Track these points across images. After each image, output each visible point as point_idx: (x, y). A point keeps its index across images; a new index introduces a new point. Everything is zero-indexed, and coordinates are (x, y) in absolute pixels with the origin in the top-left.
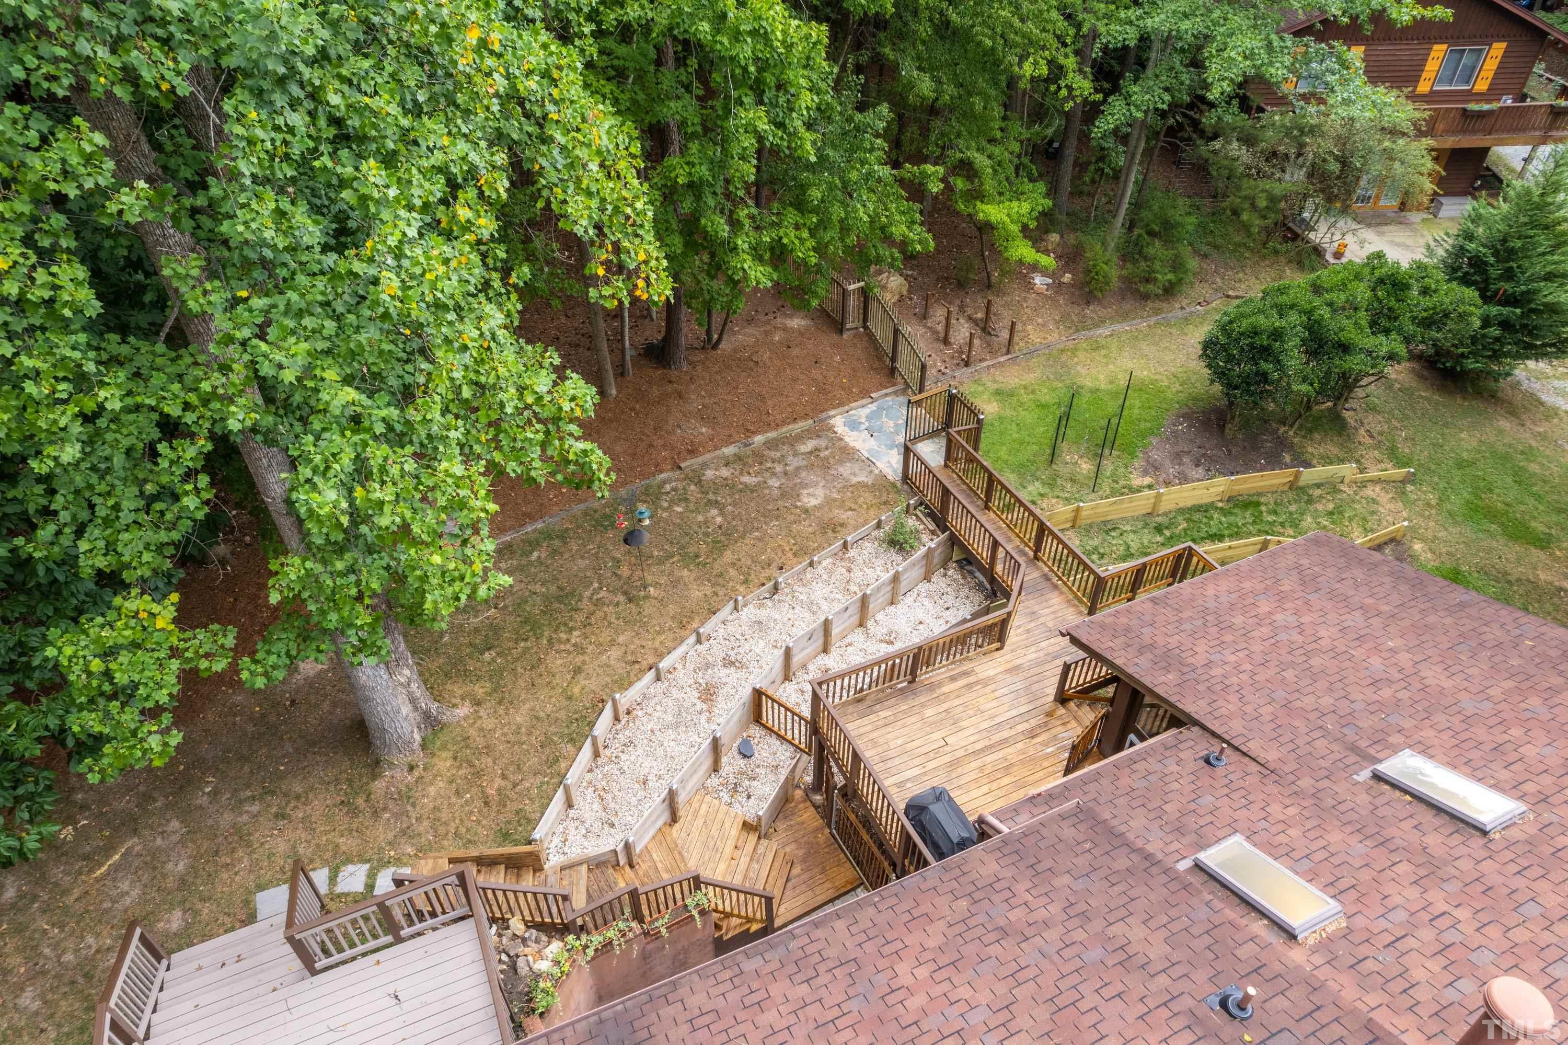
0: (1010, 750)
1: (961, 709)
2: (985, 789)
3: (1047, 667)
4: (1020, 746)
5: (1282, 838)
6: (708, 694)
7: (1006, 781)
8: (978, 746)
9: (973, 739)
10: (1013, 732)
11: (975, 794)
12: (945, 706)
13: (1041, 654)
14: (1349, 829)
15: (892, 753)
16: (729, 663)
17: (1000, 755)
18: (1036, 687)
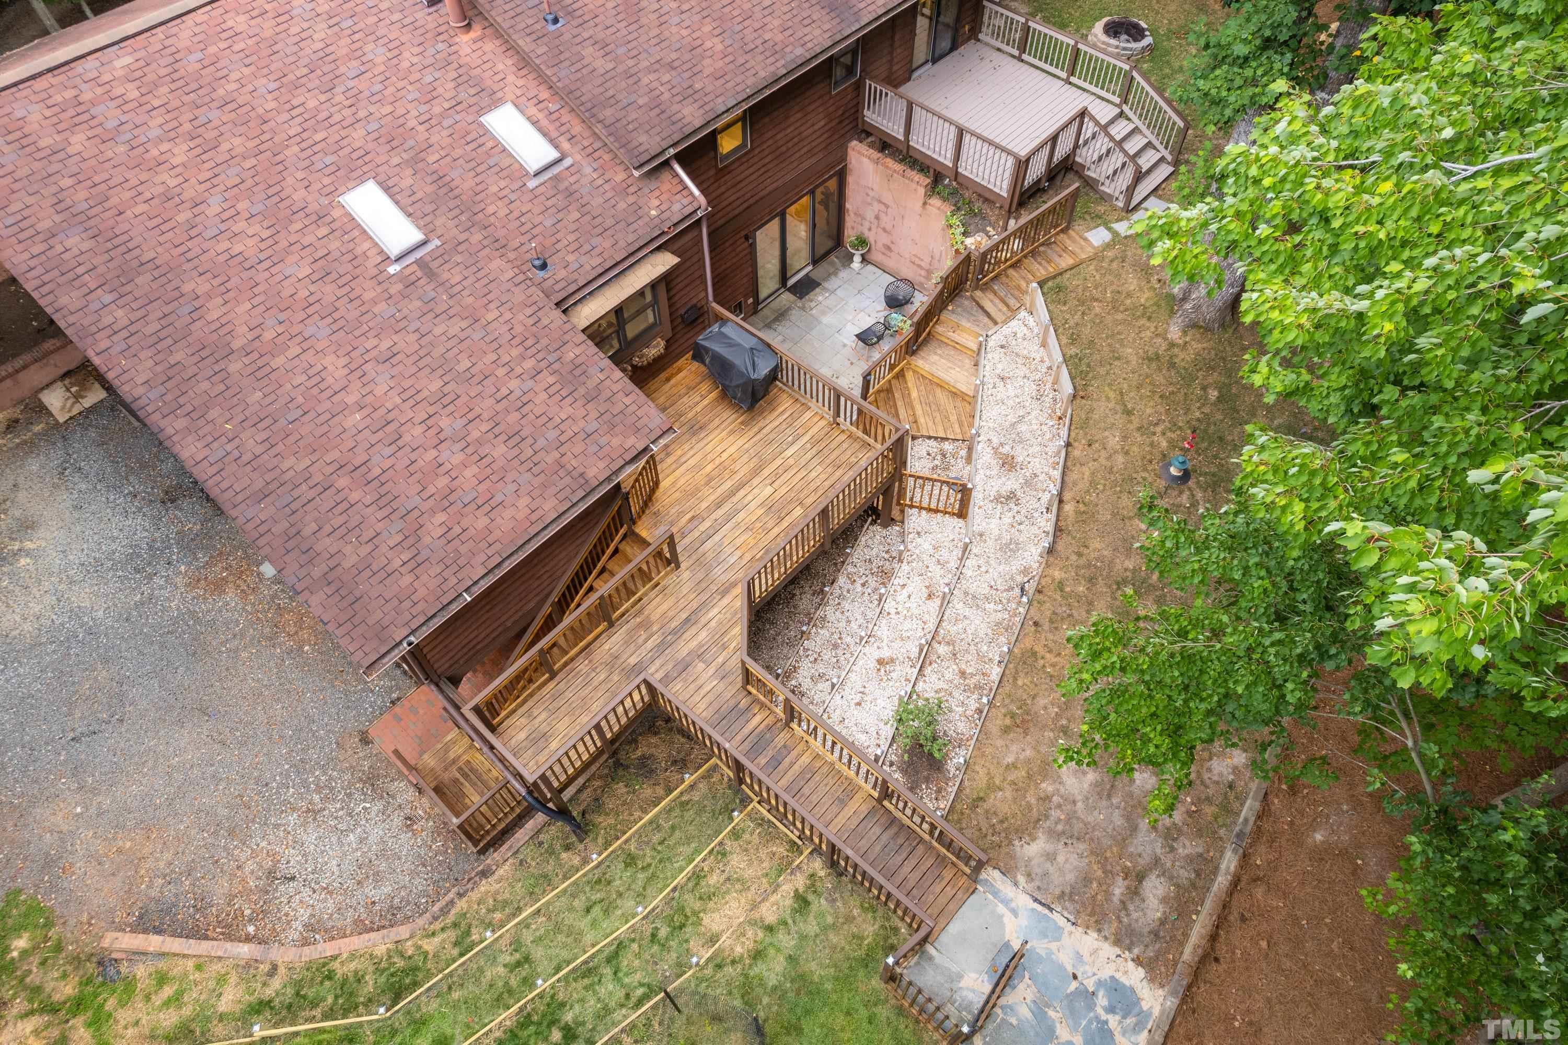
0: (712, 498)
1: (769, 526)
2: (725, 456)
3: (695, 605)
4: (704, 505)
5: (503, 184)
6: (1008, 463)
7: (709, 468)
8: (742, 493)
9: (750, 497)
10: (714, 516)
11: (732, 450)
12: (785, 524)
13: (703, 620)
14: (456, 192)
15: (817, 460)
16: (1012, 497)
17: (720, 491)
18: (700, 575)
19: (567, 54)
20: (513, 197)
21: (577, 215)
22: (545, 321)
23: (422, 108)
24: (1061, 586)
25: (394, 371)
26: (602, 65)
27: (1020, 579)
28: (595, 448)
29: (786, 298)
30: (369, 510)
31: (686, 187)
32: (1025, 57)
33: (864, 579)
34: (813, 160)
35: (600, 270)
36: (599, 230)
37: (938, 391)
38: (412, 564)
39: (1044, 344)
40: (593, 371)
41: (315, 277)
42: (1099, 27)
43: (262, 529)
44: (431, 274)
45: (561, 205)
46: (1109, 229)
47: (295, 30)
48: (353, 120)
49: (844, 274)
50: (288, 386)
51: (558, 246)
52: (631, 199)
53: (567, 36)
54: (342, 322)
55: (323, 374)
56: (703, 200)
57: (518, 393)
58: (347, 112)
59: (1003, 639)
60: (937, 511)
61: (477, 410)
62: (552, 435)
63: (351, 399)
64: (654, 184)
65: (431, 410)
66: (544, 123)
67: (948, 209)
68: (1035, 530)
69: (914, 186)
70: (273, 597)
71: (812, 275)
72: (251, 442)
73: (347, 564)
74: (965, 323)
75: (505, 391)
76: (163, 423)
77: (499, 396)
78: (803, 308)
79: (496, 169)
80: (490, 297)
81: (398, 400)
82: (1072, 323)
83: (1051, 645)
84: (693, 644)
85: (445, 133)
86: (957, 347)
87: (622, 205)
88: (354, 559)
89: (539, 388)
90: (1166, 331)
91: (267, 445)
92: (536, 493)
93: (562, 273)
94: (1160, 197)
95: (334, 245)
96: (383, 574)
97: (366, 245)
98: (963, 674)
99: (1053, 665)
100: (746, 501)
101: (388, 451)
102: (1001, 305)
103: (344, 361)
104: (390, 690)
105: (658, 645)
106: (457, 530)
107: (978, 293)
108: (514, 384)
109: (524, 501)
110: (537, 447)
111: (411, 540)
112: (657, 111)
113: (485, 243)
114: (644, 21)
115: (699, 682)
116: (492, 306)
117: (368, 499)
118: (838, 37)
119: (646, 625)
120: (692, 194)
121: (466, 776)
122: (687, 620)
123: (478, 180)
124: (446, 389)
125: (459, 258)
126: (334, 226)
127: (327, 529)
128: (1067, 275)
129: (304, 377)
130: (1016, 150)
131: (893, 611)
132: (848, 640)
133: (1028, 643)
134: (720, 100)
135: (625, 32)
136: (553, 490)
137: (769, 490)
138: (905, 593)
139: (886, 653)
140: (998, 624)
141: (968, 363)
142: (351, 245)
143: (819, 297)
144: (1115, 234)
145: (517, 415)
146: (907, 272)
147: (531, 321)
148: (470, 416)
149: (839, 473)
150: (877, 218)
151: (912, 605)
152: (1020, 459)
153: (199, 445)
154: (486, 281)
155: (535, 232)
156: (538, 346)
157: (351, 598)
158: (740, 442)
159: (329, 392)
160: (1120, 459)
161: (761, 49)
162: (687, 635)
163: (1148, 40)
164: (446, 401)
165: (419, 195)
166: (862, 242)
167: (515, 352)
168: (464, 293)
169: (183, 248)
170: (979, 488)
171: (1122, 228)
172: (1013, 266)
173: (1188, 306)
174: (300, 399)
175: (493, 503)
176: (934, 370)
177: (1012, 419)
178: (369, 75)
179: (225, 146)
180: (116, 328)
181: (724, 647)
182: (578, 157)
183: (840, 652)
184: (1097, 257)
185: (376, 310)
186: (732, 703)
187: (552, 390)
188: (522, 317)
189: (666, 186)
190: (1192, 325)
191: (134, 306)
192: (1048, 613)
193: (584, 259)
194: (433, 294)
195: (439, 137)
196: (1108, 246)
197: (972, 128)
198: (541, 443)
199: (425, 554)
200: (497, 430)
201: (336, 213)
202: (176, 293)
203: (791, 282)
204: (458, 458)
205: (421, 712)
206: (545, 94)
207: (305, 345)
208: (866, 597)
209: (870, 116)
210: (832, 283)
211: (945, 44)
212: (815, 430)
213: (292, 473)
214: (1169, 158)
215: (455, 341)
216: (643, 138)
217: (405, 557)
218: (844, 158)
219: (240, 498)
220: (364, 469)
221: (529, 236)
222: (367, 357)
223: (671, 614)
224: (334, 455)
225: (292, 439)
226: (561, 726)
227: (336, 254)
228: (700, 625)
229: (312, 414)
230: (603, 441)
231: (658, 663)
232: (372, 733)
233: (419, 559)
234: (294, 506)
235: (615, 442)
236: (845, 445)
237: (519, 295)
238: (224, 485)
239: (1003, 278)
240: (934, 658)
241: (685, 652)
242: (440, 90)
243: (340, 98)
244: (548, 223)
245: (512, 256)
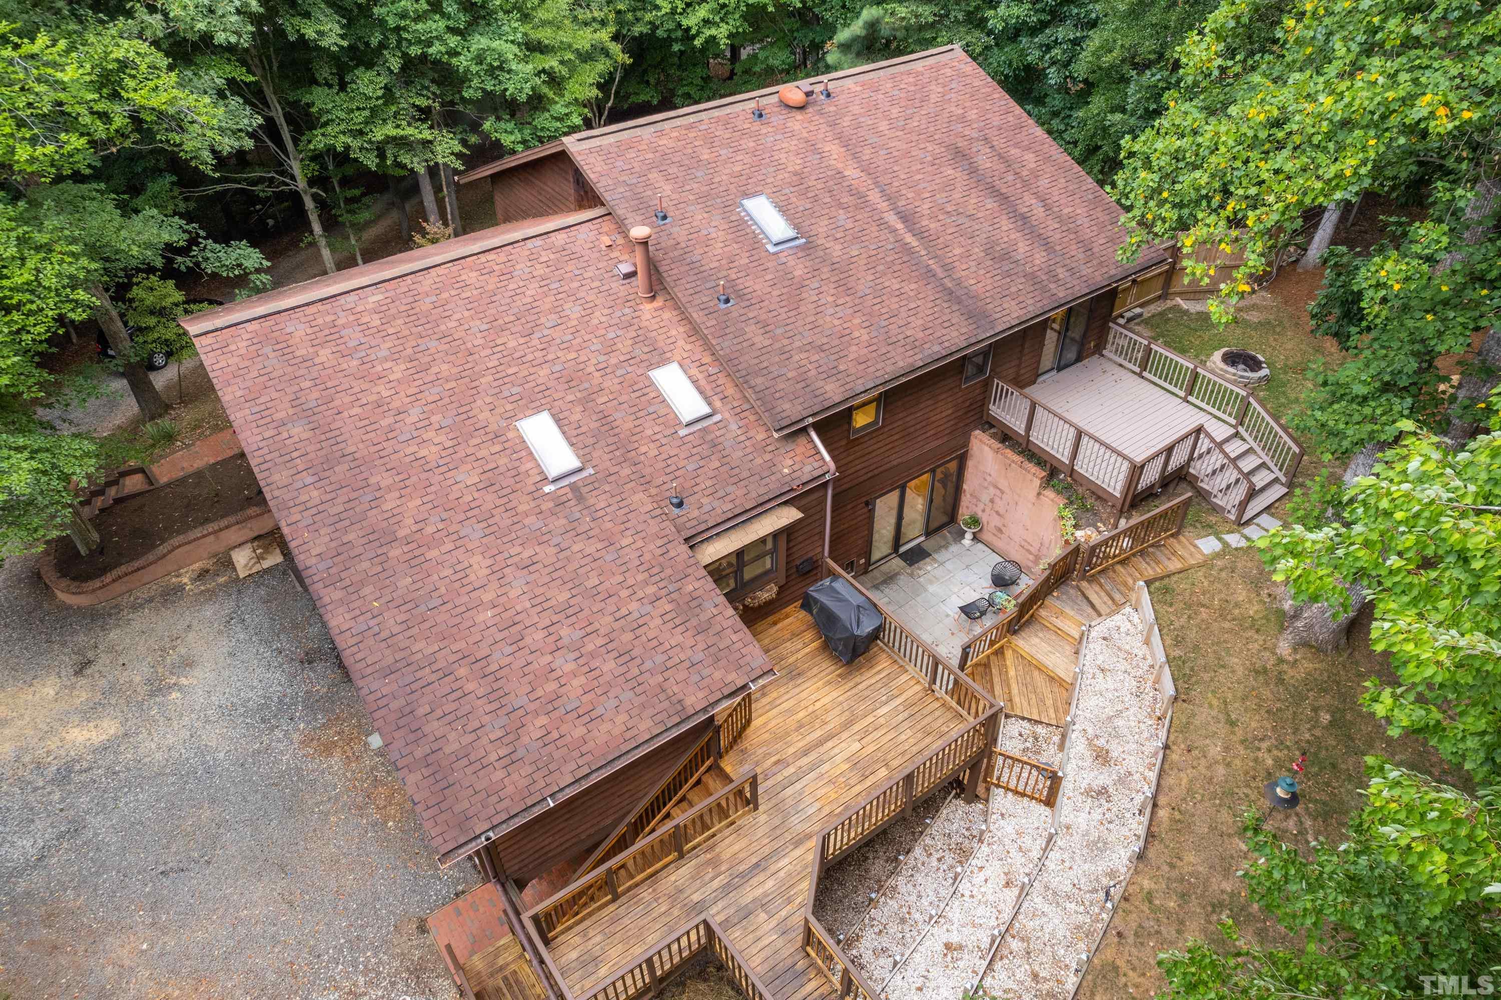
0: (800, 744)
1: (853, 781)
2: (818, 705)
3: (766, 850)
4: (791, 750)
6: (1102, 757)
7: (801, 715)
8: (830, 744)
9: (836, 750)
10: (798, 764)
11: (827, 700)
12: (868, 783)
13: (773, 868)
14: (616, 431)
15: (906, 724)
16: (1102, 792)
17: (809, 739)
18: (777, 821)
19: (732, 329)
20: (664, 441)
21: (718, 464)
22: (672, 554)
23: (602, 358)
24: (1149, 897)
25: (530, 578)
26: (760, 340)
27: (1105, 881)
28: (696, 678)
29: (897, 563)
30: (480, 702)
31: (818, 452)
32: (1145, 374)
33: (941, 854)
34: (940, 442)
35: (730, 515)
36: (735, 479)
37: (1036, 673)
38: (507, 761)
39: (1147, 642)
40: (708, 605)
41: (480, 486)
42: (1217, 356)
43: (381, 703)
44: (580, 498)
45: (705, 453)
46: (1220, 539)
47: (511, 287)
48: (542, 360)
49: (954, 548)
50: (435, 577)
51: (696, 489)
52: (767, 457)
53: (735, 314)
54: (495, 528)
55: (468, 571)
56: (832, 466)
57: (636, 615)
58: (539, 354)
59: (1082, 946)
60: (1023, 795)
61: (596, 625)
62: (660, 659)
63: (487, 597)
64: (790, 446)
65: (555, 618)
66: (703, 382)
67: (1061, 502)
68: (1125, 831)
69: (1030, 476)
70: (373, 769)
71: (924, 545)
72: (392, 621)
73: (448, 750)
74: (1068, 611)
75: (624, 611)
76: (322, 592)
77: (618, 615)
78: (911, 575)
79: (654, 416)
80: (628, 525)
81: (528, 605)
82: (1177, 625)
83: (1135, 962)
84: (759, 891)
85: (616, 381)
86: (1058, 632)
87: (759, 461)
88: (456, 746)
89: (656, 613)
90: (1275, 646)
91: (404, 626)
92: (634, 713)
93: (696, 513)
94: (1272, 515)
95: (503, 461)
96: (478, 765)
97: (529, 465)
98: (1035, 976)
99: (1137, 986)
100: (832, 753)
101: (509, 650)
102: (1106, 598)
103: (490, 562)
104: (457, 882)
105: (724, 887)
106: (555, 735)
107: (1084, 584)
108: (634, 606)
109: (621, 718)
110: (644, 668)
111: (511, 737)
112: (803, 384)
113: (633, 477)
114: (803, 309)
115: (759, 933)
116: (628, 533)
117: (481, 692)
118: (973, 340)
119: (715, 863)
120: (823, 459)
121: (509, 986)
122: (757, 865)
123: (637, 423)
124: (572, 602)
125: (607, 487)
126: (506, 445)
127: (439, 713)
128: (1174, 578)
129: (451, 571)
130: (1131, 456)
131: (967, 893)
132: (917, 916)
133: (1109, 954)
134: (860, 381)
135: (784, 316)
136: (650, 712)
137: (857, 746)
138: (981, 876)
139: (955, 938)
140: (1078, 927)
141: (1069, 650)
142: (517, 463)
143: (928, 567)
144: (1226, 545)
145: (631, 636)
146: (1016, 556)
147: (659, 552)
148: (589, 629)
149: (928, 740)
150: (992, 501)
151: (989, 889)
152: (1114, 754)
153: (347, 616)
154: (627, 510)
155: (677, 474)
156: (662, 575)
157: (444, 784)
158: (835, 694)
159: (470, 588)
160: (1221, 770)
161: (902, 342)
162: (754, 881)
163: (1265, 372)
164: (570, 612)
165: (583, 429)
166: (975, 521)
167: (640, 577)
168: (606, 518)
169: (379, 447)
170: (1070, 778)
171: (1234, 540)
172: (1122, 562)
173: (1299, 624)
174: (443, 590)
175: (594, 714)
176: (1033, 651)
177: (1109, 711)
178: (563, 327)
179: (435, 370)
180: (308, 505)
181: (789, 901)
182: (727, 415)
183: (907, 928)
184: (1207, 563)
185: (527, 521)
186: (789, 962)
187: (667, 617)
188: (653, 548)
189: (800, 450)
190: (1302, 644)
191: (328, 489)
192: (1134, 925)
193: (716, 504)
194: (578, 515)
195: (611, 383)
196: (1218, 555)
197: (1091, 431)
198: (648, 665)
199: (521, 753)
200: (610, 647)
201: (511, 435)
202: (364, 484)
203: (903, 549)
204: (570, 667)
205: (481, 910)
206: (707, 359)
207: (458, 544)
208: (941, 874)
209: (995, 410)
210: (941, 556)
211: (1071, 355)
212: (910, 693)
213: (420, 655)
214: (1283, 479)
215: (590, 559)
216: (787, 406)
217: (502, 753)
218: (966, 444)
219: (369, 670)
220: (483, 663)
221: (672, 476)
222: (509, 562)
223: (742, 855)
224: (461, 645)
225: (427, 625)
226: (613, 953)
227: (502, 469)
228: (769, 873)
229: (449, 606)
230: (706, 672)
231: (720, 905)
232: (430, 923)
233: (514, 757)
234: (414, 687)
235: (717, 675)
236: (937, 713)
237: (653, 527)
238: (359, 656)
239: (1111, 573)
240: (1006, 952)
241: (749, 898)
242: (620, 346)
243: (535, 342)
244: (691, 467)
245: (653, 491)
